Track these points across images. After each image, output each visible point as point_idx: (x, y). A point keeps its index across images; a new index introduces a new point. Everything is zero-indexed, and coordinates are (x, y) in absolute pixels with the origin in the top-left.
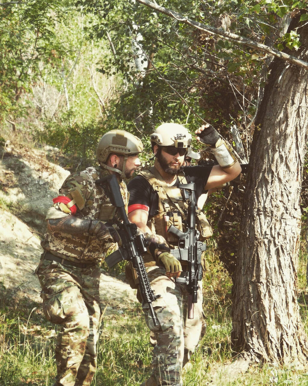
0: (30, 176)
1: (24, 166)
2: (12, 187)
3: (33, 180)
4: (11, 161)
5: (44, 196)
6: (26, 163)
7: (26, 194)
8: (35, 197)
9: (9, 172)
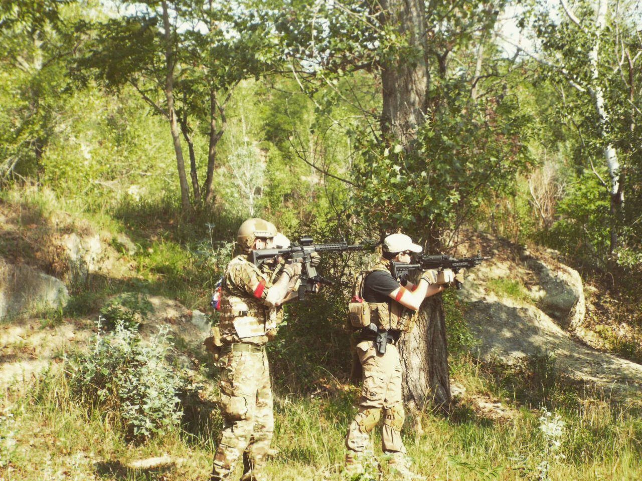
0: (548, 275)
1: (542, 267)
2: (534, 285)
3: (551, 279)
4: (532, 263)
5: (562, 292)
6: (544, 264)
7: (547, 291)
8: (554, 293)
9: (531, 272)
